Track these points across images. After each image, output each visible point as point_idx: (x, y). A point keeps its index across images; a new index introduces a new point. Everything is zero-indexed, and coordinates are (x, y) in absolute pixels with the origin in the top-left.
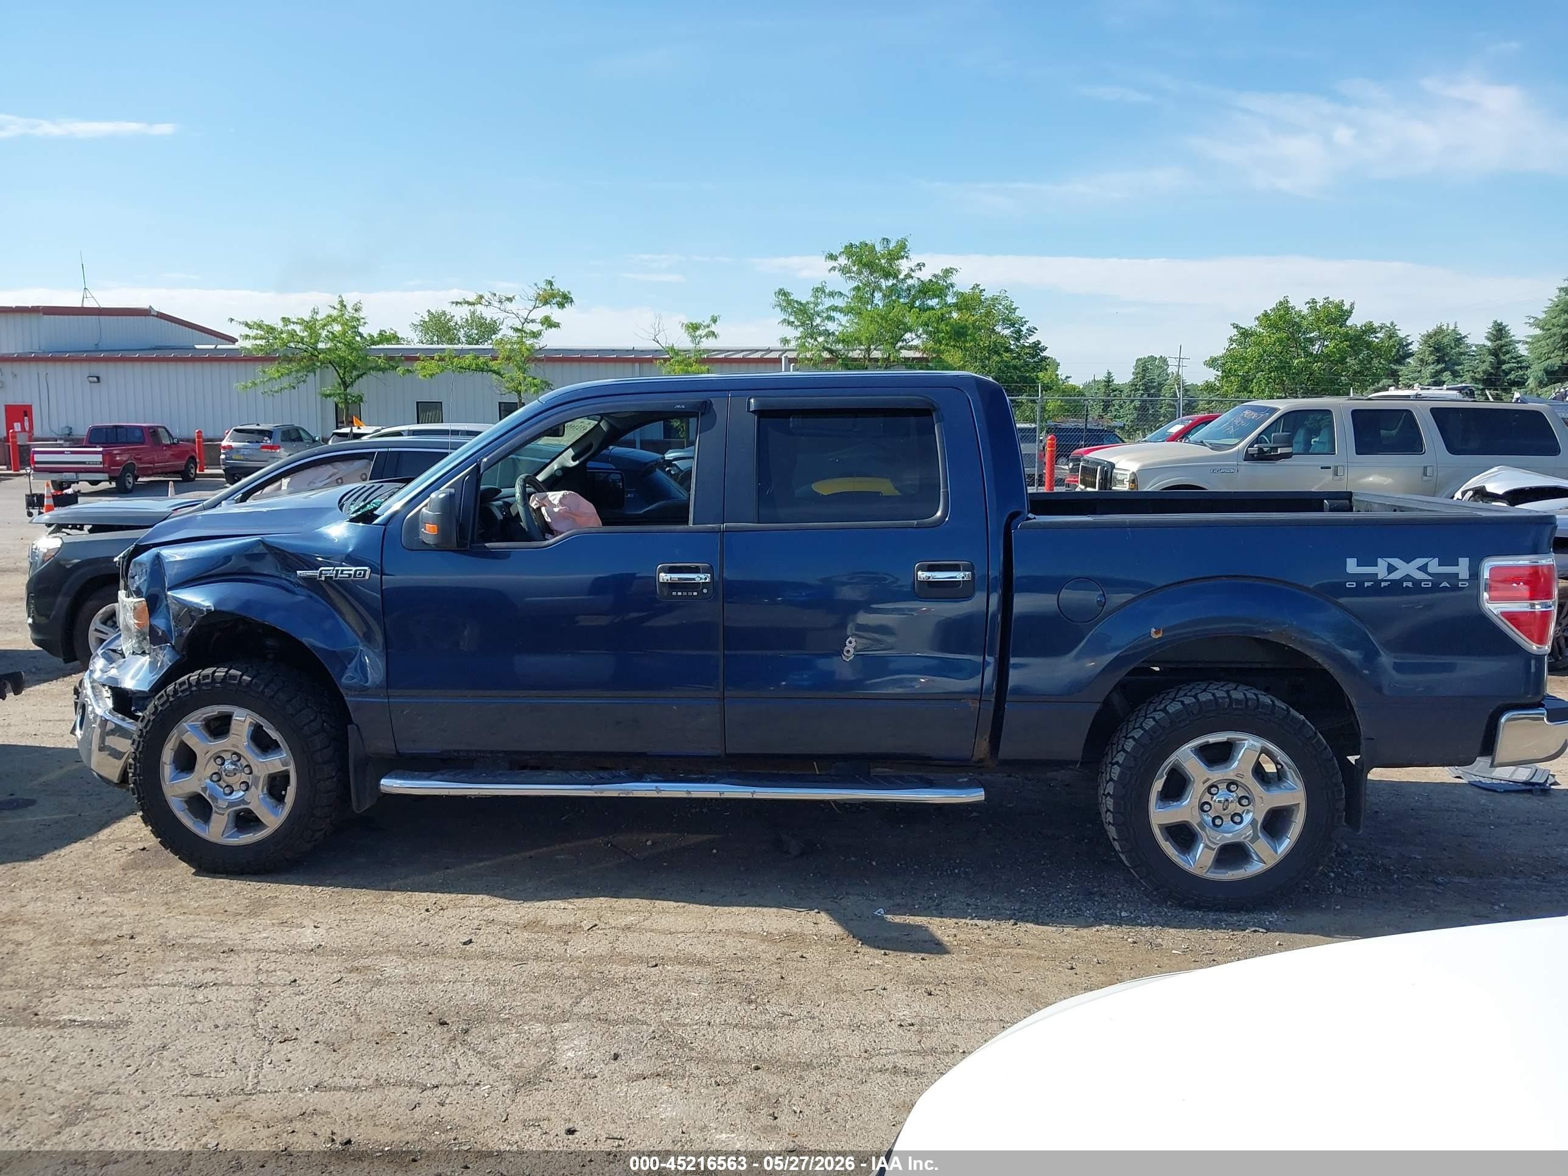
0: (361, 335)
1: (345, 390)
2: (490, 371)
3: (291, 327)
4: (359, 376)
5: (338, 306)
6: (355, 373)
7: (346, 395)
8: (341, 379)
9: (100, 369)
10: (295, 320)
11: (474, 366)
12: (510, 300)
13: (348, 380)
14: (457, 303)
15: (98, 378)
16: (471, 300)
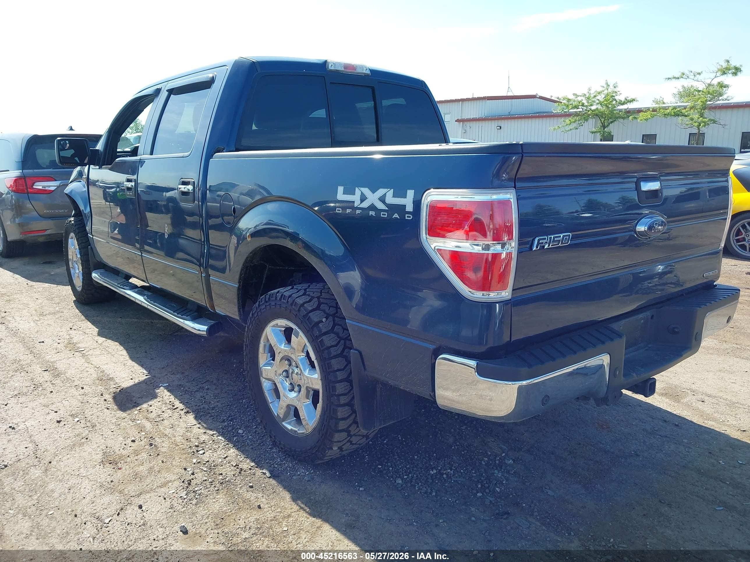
0: (615, 100)
1: (604, 129)
2: (683, 115)
3: (579, 99)
4: (612, 122)
5: (605, 86)
6: (610, 120)
7: (604, 132)
8: (602, 124)
9: (502, 123)
10: (581, 95)
11: (673, 114)
12: (699, 74)
13: (606, 124)
14: (669, 78)
15: (500, 127)
16: (677, 76)
